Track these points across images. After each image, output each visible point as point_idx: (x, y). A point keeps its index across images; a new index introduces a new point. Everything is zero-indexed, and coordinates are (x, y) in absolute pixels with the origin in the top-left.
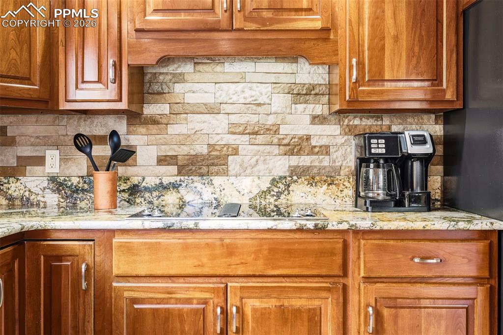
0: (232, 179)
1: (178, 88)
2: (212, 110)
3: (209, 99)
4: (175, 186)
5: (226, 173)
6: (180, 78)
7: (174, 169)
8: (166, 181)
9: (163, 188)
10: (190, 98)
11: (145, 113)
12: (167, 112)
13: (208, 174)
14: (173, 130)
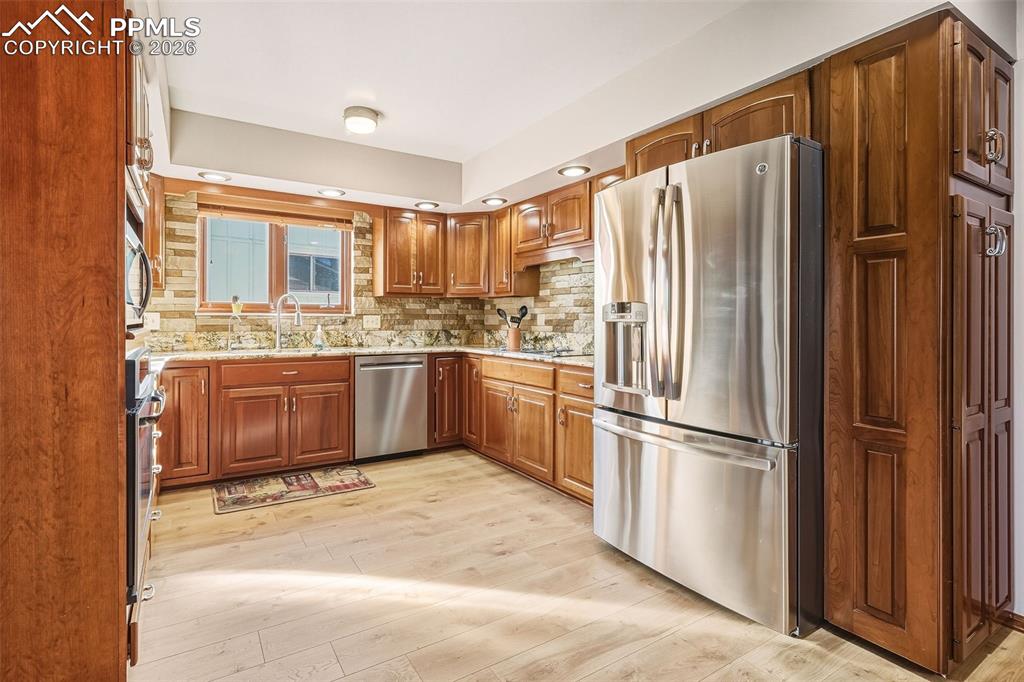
0: (575, 335)
1: (554, 279)
2: (568, 291)
3: (566, 285)
4: (551, 338)
5: (572, 331)
6: (554, 274)
7: (551, 328)
8: (549, 334)
9: (547, 338)
10: (558, 286)
11: (541, 294)
12: (548, 293)
13: (566, 331)
14: (552, 304)
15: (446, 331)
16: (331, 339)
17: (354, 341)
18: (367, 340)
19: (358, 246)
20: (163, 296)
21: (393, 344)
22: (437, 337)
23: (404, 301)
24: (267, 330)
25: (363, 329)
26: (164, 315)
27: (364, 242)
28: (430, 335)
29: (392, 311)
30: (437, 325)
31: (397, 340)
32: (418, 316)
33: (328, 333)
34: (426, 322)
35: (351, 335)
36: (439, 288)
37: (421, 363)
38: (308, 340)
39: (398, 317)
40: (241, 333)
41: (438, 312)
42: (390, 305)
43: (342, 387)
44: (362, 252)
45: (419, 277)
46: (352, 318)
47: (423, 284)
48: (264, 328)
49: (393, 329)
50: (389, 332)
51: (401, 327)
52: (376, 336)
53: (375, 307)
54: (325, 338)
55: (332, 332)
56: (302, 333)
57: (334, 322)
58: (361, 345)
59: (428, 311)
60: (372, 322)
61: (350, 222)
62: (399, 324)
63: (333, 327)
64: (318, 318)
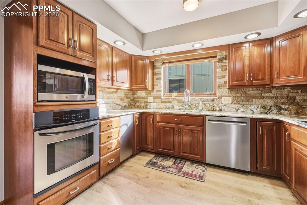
15: (277, 106)
16: (207, 107)
17: (218, 109)
18: (224, 108)
19: (220, 66)
20: (153, 92)
21: (239, 111)
22: (270, 109)
23: (246, 90)
24: (182, 103)
25: (222, 104)
26: (154, 98)
27: (223, 64)
28: (264, 107)
29: (239, 95)
30: (270, 102)
31: (242, 109)
32: (256, 97)
33: (205, 105)
34: (261, 101)
35: (216, 106)
36: (267, 81)
37: (246, 123)
38: (197, 107)
39: (242, 98)
40: (174, 104)
41: (271, 95)
42: (237, 92)
43: (199, 128)
44: (222, 69)
45: (250, 76)
46: (217, 98)
47: (254, 79)
48: (181, 102)
49: (239, 104)
50: (236, 105)
51: (244, 103)
52: (229, 107)
53: (228, 93)
54: (204, 107)
55: (207, 104)
56: (194, 104)
57: (208, 100)
58: (221, 110)
59: (263, 95)
60: (227, 100)
61: (216, 57)
62: (243, 101)
63: (207, 102)
64: (201, 98)
